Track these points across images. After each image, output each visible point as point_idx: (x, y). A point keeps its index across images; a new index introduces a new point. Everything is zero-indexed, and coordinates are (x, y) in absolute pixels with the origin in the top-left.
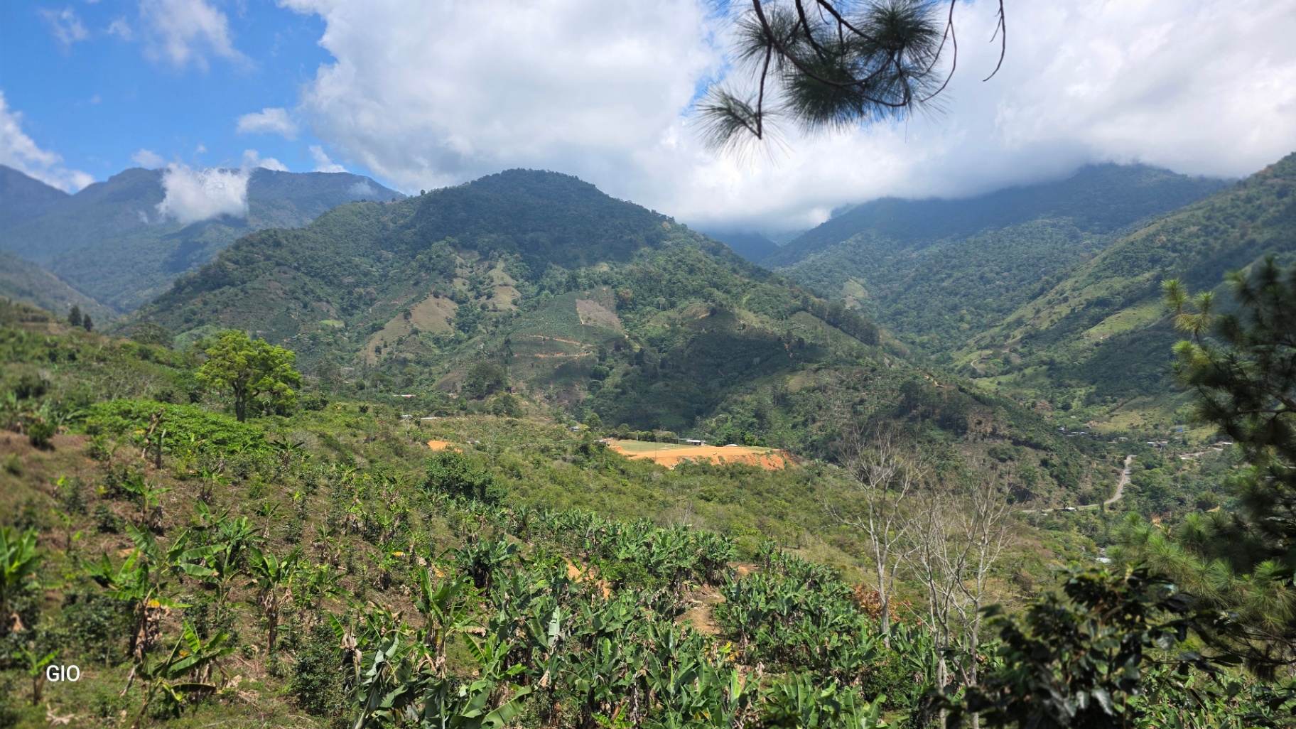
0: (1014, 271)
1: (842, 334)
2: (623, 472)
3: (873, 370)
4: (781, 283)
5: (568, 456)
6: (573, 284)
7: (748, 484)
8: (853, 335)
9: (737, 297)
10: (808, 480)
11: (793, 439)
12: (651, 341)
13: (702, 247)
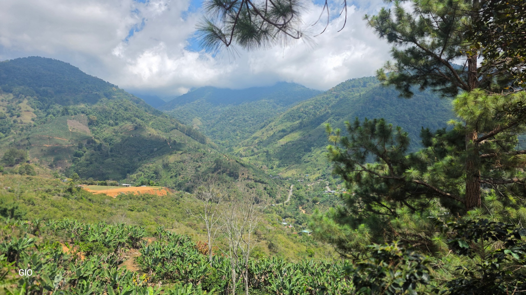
0: (255, 118)
1: (192, 139)
2: (90, 200)
3: (204, 154)
4: (166, 117)
5: (61, 194)
6: (65, 112)
7: (151, 203)
8: (196, 140)
9: (147, 122)
10: (177, 200)
11: (171, 182)
12: (105, 140)
13: (131, 100)
